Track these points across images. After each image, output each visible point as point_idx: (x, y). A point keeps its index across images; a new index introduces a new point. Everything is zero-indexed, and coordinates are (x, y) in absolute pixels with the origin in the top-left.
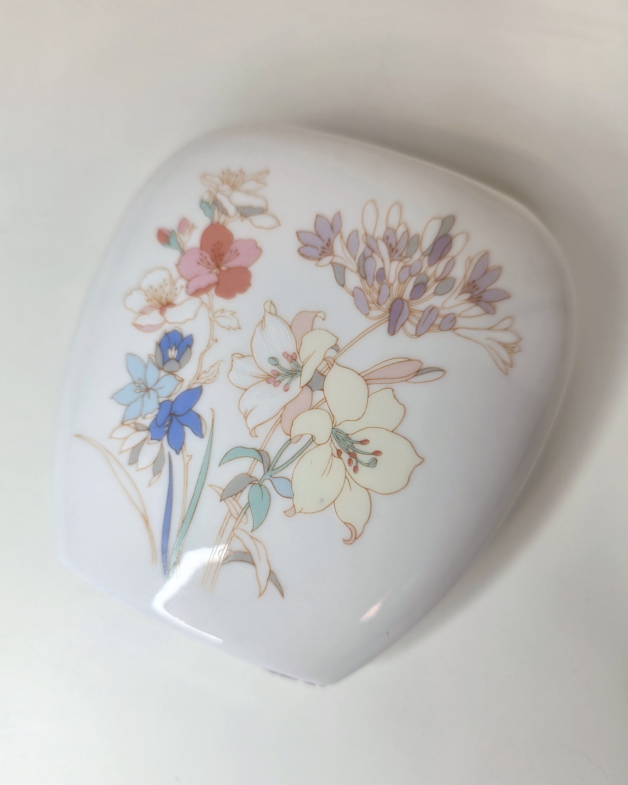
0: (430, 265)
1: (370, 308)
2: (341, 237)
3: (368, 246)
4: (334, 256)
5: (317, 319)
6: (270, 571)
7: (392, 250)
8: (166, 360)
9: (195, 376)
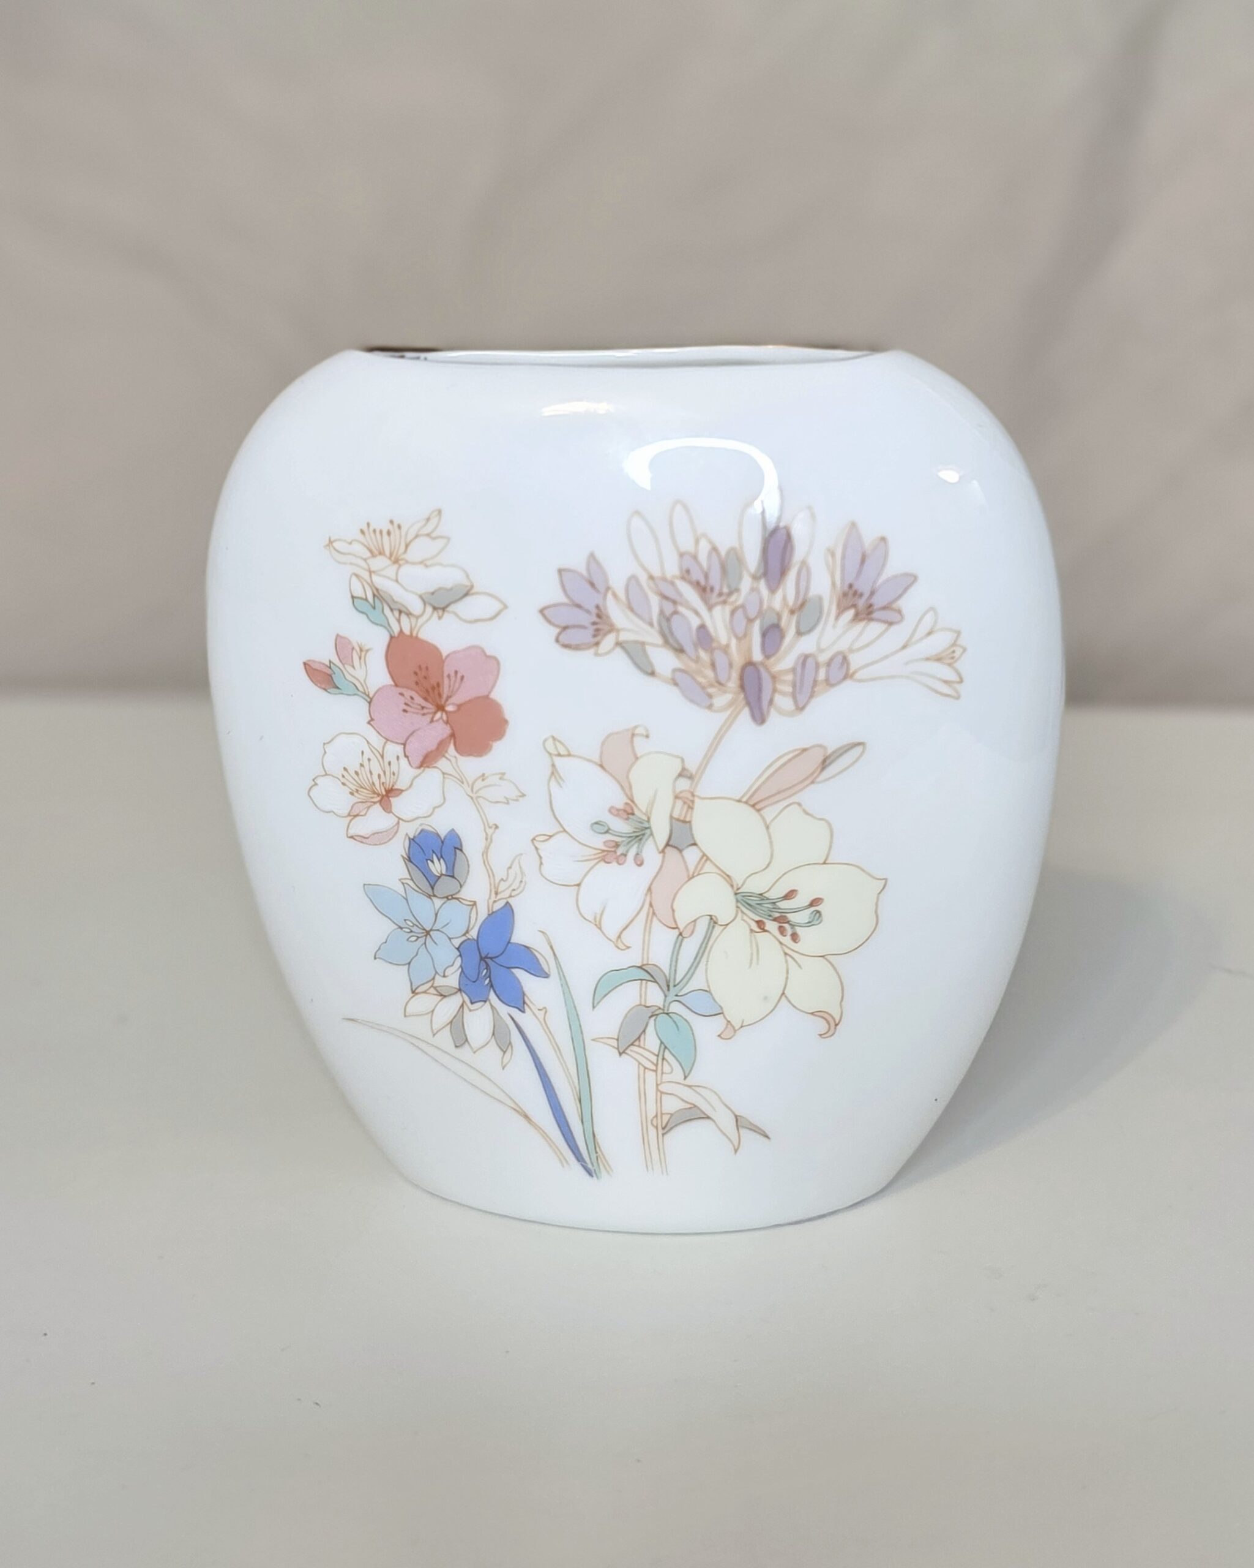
0: (773, 590)
1: (710, 696)
2: (615, 595)
3: (664, 597)
4: (618, 631)
5: (636, 739)
6: (736, 1116)
7: (703, 590)
8: (433, 881)
9: (491, 891)
